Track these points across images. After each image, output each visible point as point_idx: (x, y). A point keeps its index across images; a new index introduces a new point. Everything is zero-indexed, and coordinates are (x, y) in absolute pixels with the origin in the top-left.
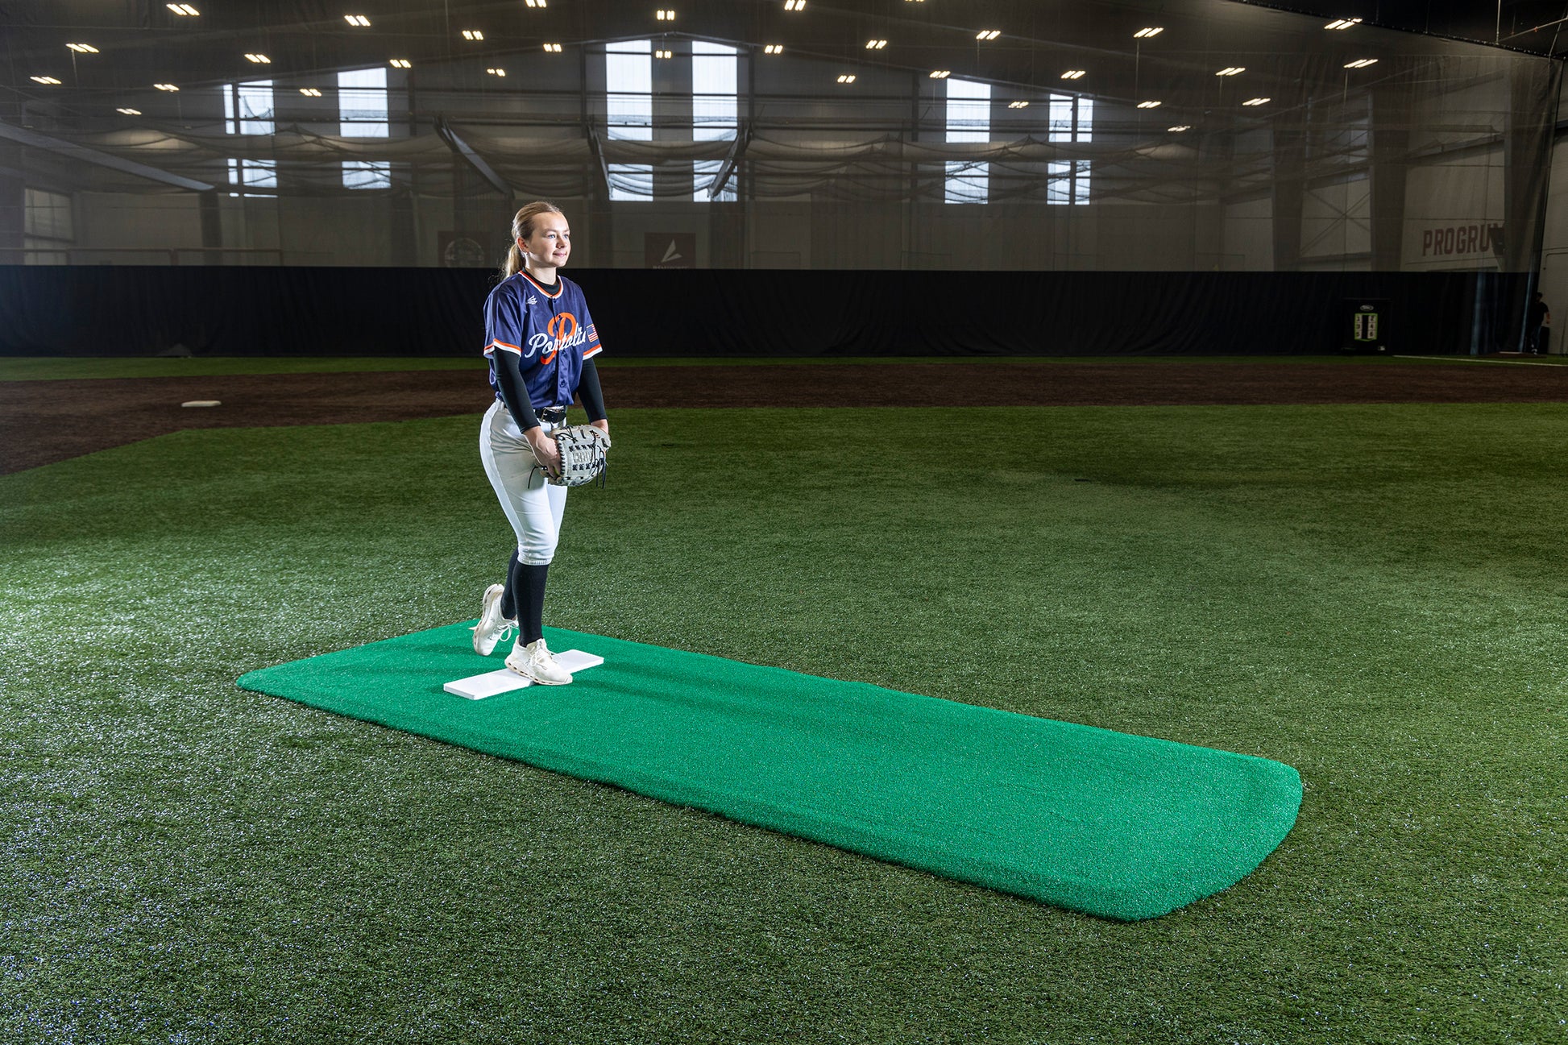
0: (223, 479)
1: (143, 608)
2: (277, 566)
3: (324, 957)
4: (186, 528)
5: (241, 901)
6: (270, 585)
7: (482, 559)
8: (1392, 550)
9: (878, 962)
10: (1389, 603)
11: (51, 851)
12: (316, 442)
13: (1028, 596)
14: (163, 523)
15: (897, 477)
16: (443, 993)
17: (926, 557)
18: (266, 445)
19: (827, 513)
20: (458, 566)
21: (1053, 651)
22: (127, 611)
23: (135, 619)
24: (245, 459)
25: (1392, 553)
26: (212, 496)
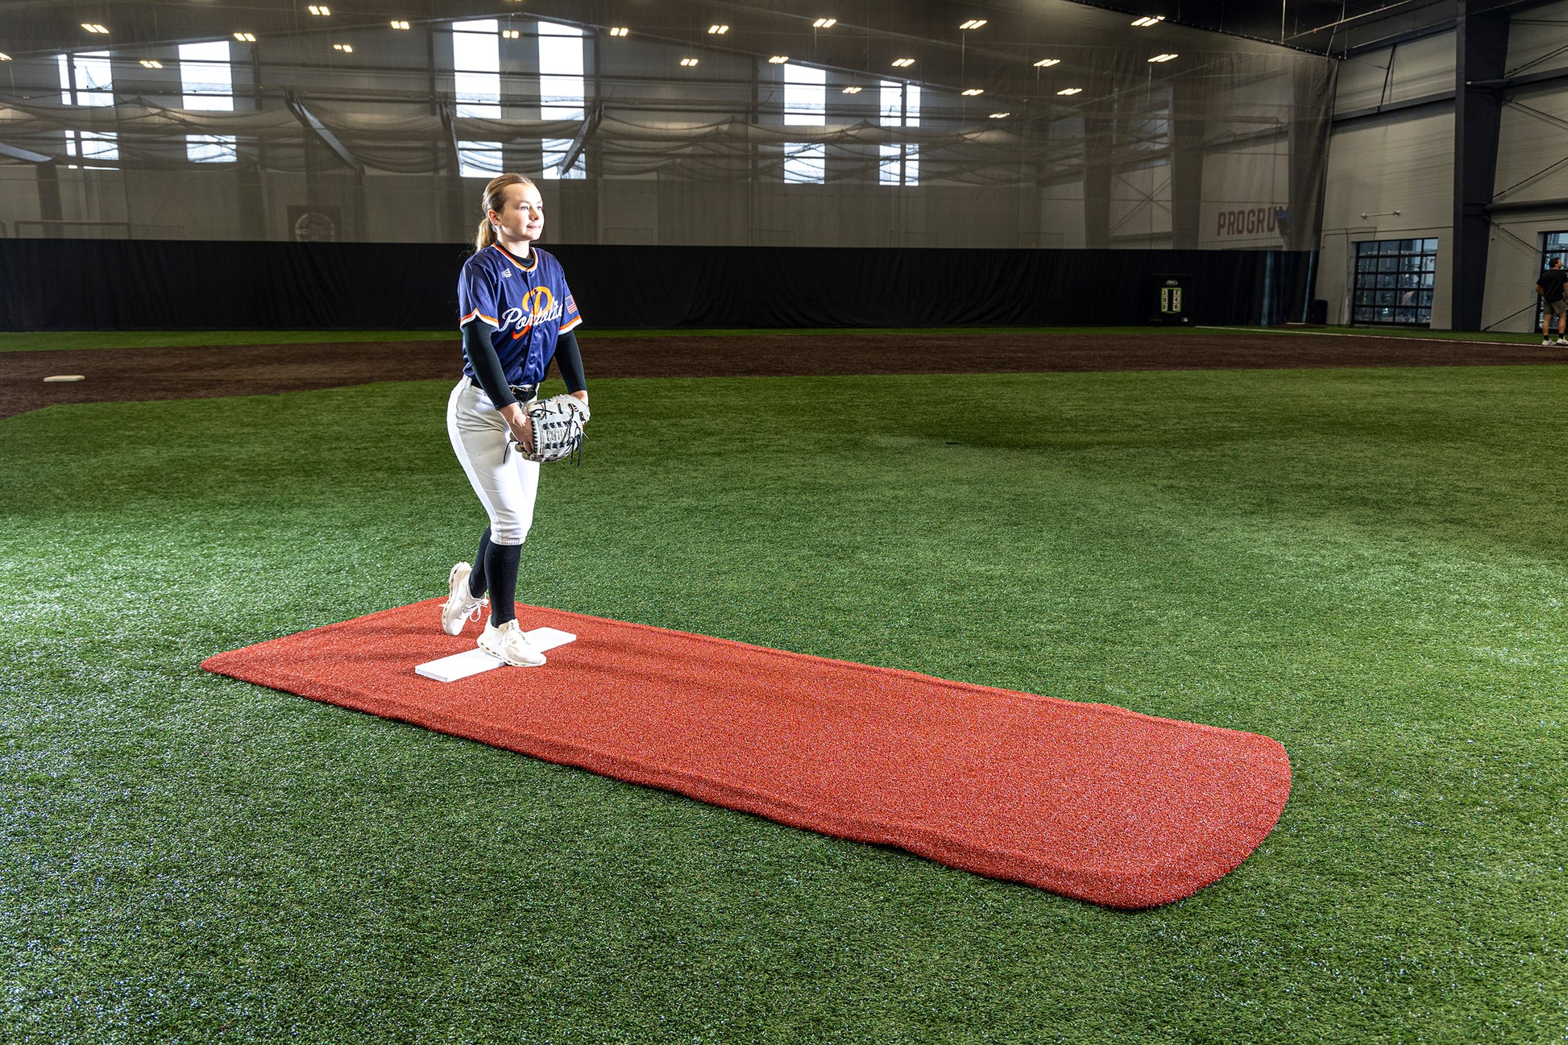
0: (111, 454)
1: (66, 586)
2: (194, 540)
3: (363, 923)
4: (88, 504)
5: (261, 873)
6: (193, 558)
7: (401, 528)
8: (1245, 502)
9: (899, 898)
10: (1256, 551)
11: (45, 833)
12: (197, 415)
13: (935, 552)
14: (62, 499)
15: (780, 442)
16: (492, 952)
17: (830, 518)
18: (145, 419)
19: (725, 477)
20: (380, 536)
21: (972, 602)
22: (51, 589)
23: (61, 596)
24: (127, 433)
25: (1246, 505)
26: (105, 472)
